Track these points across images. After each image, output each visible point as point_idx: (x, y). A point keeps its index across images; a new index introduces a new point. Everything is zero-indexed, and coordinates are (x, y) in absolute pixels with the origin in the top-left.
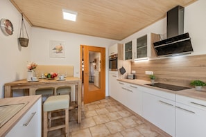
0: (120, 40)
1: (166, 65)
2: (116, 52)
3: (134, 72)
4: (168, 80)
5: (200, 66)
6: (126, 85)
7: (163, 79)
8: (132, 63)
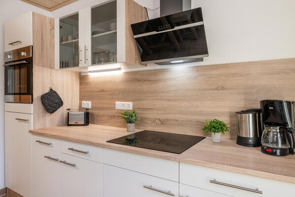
0: (50, 9)
1: (160, 85)
2: (28, 41)
3: (88, 104)
4: (163, 122)
5: (217, 89)
6: (60, 149)
7: (154, 121)
8: (82, 78)
